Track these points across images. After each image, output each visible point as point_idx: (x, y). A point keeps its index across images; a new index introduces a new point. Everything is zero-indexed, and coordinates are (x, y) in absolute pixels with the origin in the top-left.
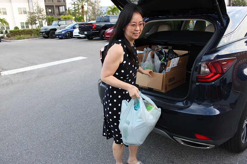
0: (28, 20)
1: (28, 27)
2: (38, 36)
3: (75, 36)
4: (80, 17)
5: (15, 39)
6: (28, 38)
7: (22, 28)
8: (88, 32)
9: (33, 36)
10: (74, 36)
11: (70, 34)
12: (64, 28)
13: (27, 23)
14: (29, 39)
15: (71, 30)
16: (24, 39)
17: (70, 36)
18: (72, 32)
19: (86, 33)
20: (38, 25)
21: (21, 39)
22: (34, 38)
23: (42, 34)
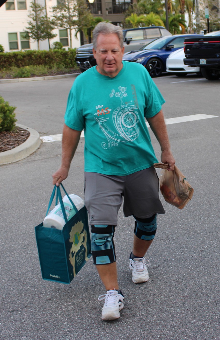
0: (31, 26)
1: (26, 45)
2: (67, 70)
3: (171, 69)
4: (174, 20)
5: (9, 77)
6: (44, 75)
7: (11, 49)
8: (210, 60)
9: (54, 69)
10: (168, 71)
11: (158, 65)
12: (142, 49)
13: (26, 36)
14: (46, 77)
15: (161, 54)
16: (33, 75)
17: (158, 71)
18: (162, 61)
19: (203, 61)
20: (57, 39)
21: (25, 77)
22: (57, 74)
23: (82, 64)
